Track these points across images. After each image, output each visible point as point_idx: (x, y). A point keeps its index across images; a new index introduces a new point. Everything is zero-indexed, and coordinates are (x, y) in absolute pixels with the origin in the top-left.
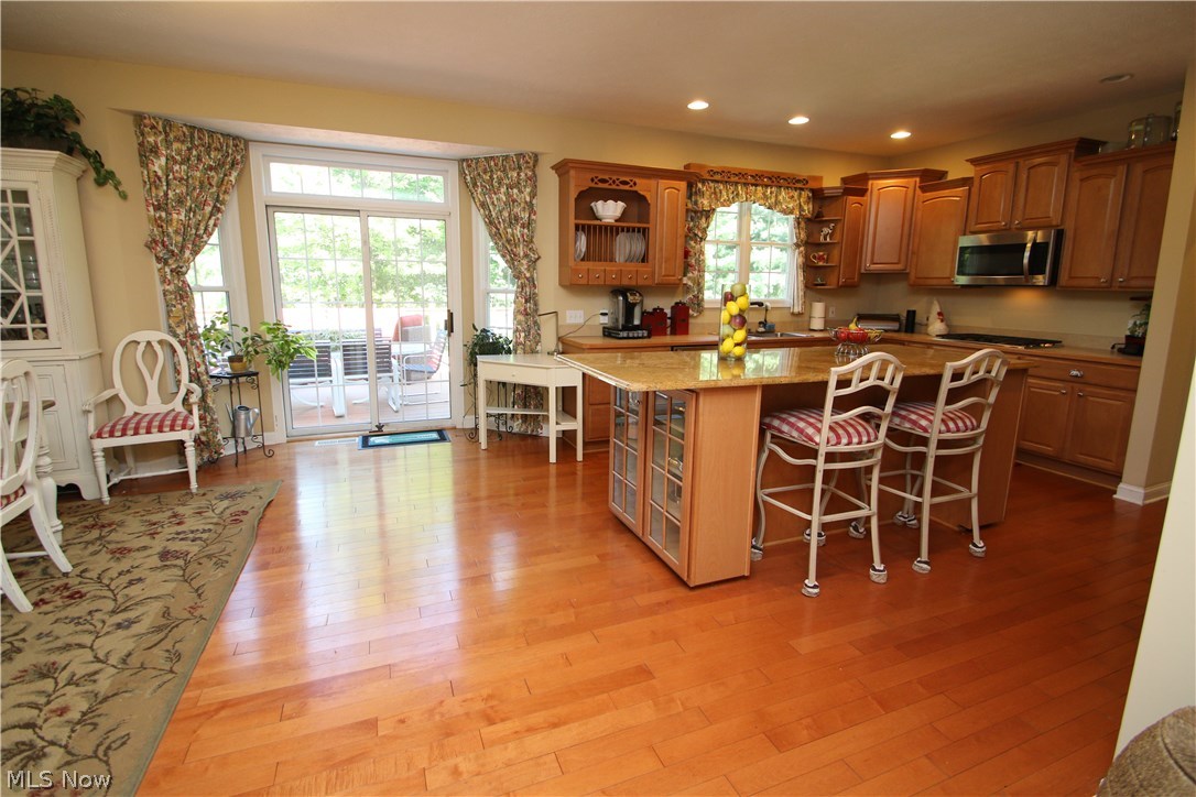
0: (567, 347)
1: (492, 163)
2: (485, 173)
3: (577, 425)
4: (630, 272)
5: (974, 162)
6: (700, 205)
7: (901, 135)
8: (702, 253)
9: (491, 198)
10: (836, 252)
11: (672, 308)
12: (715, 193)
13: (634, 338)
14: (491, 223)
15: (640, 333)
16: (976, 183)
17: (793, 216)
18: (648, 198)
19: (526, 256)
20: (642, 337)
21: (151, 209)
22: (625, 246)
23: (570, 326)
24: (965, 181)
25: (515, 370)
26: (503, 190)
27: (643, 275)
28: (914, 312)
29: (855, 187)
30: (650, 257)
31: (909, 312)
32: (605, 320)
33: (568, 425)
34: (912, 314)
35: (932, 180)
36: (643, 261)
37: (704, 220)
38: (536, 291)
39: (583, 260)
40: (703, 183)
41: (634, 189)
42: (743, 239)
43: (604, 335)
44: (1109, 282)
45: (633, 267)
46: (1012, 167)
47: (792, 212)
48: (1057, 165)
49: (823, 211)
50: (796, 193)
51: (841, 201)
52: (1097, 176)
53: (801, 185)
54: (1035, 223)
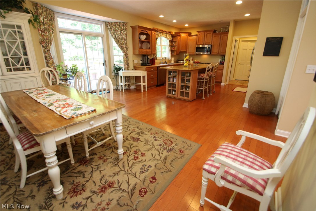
0: (135, 68)
1: (116, 24)
2: (114, 26)
3: (146, 84)
5: (198, 32)
7: (187, 25)
9: (116, 33)
10: (176, 47)
11: (153, 59)
12: (158, 34)
14: (116, 39)
16: (198, 36)
18: (150, 35)
19: (125, 47)
20: (150, 65)
21: (40, 32)
22: (146, 46)
23: (135, 63)
24: (196, 35)
25: (132, 73)
26: (119, 31)
27: (150, 52)
29: (177, 34)
30: (151, 48)
32: (141, 62)
33: (144, 84)
35: (190, 34)
38: (128, 55)
39: (140, 48)
41: (148, 33)
42: (161, 44)
43: (141, 65)
44: (218, 53)
45: (148, 50)
46: (204, 33)
47: (169, 39)
48: (211, 34)
49: (173, 39)
50: (169, 35)
51: (176, 37)
52: (217, 36)
53: (170, 33)
54: (207, 43)
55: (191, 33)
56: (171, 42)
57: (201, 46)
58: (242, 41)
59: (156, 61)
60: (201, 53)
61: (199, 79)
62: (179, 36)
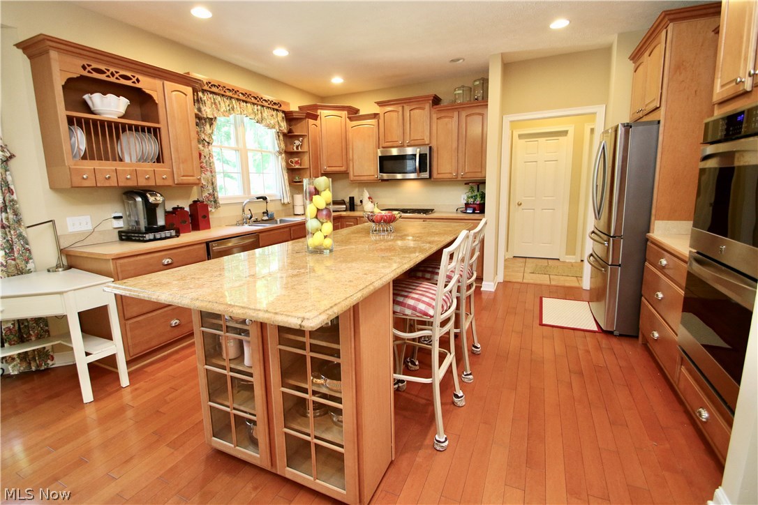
0: (71, 261)
3: (116, 347)
4: (146, 172)
5: (381, 104)
6: (204, 113)
7: (337, 81)
8: (210, 155)
10: (306, 158)
11: (190, 206)
12: (215, 103)
13: (161, 239)
15: (167, 233)
16: (382, 116)
17: (274, 130)
18: (155, 98)
20: (171, 237)
22: (135, 146)
23: (74, 234)
24: (375, 116)
27: (161, 175)
28: (353, 198)
29: (310, 113)
30: (166, 158)
31: (350, 198)
32: (120, 224)
33: (103, 352)
34: (352, 199)
35: (353, 113)
36: (158, 160)
37: (208, 126)
39: (84, 158)
40: (203, 93)
41: (138, 85)
42: (241, 146)
43: (121, 239)
44: (457, 175)
45: (149, 167)
46: (400, 109)
47: (273, 127)
48: (423, 109)
49: (293, 128)
50: (275, 113)
51: (304, 122)
52: (445, 117)
53: (276, 107)
54: (417, 142)
55: (357, 111)
56: (288, 136)
57: (395, 152)
58: (521, 136)
59: (215, 215)
60: (399, 176)
61: (402, 323)
62: (315, 117)
